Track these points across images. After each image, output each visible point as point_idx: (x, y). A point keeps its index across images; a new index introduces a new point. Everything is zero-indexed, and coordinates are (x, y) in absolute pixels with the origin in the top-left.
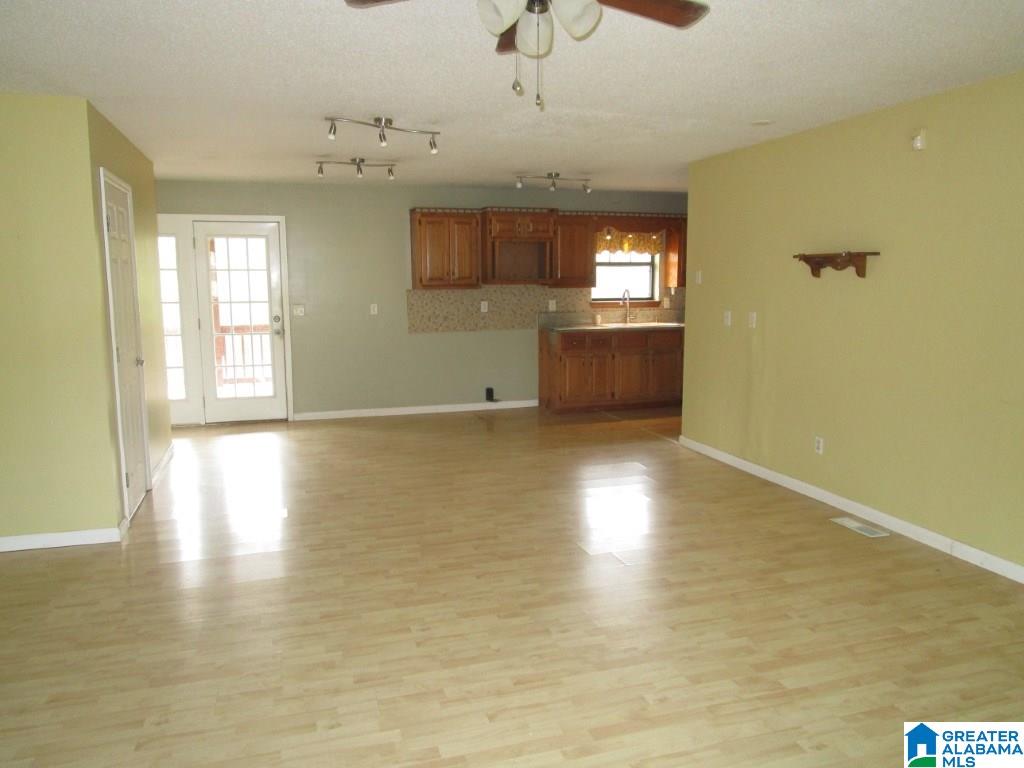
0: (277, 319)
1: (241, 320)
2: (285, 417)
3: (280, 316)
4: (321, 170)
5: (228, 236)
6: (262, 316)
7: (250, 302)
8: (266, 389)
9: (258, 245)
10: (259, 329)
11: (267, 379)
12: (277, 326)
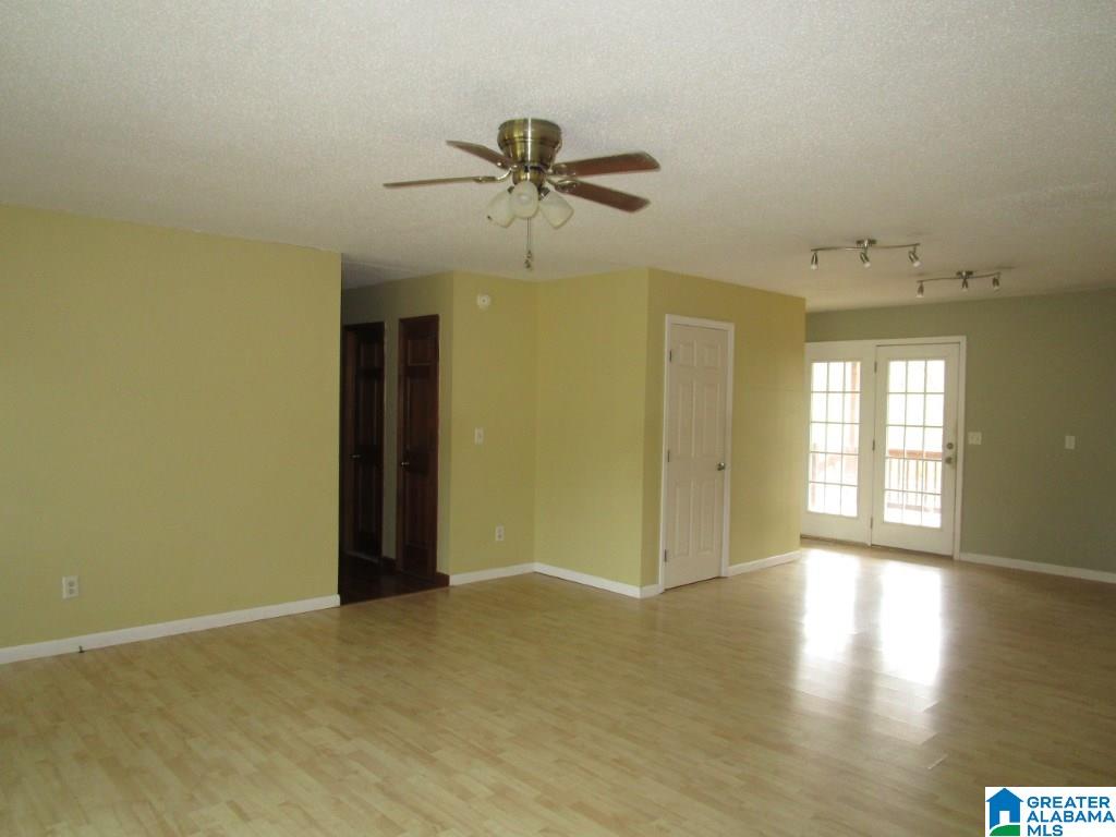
0: (950, 446)
1: (914, 445)
2: (950, 553)
3: (954, 442)
4: (921, 290)
5: (907, 358)
6: (935, 442)
7: (924, 427)
8: (933, 520)
9: (937, 368)
10: (931, 457)
11: (935, 509)
12: (950, 453)
